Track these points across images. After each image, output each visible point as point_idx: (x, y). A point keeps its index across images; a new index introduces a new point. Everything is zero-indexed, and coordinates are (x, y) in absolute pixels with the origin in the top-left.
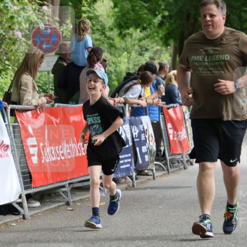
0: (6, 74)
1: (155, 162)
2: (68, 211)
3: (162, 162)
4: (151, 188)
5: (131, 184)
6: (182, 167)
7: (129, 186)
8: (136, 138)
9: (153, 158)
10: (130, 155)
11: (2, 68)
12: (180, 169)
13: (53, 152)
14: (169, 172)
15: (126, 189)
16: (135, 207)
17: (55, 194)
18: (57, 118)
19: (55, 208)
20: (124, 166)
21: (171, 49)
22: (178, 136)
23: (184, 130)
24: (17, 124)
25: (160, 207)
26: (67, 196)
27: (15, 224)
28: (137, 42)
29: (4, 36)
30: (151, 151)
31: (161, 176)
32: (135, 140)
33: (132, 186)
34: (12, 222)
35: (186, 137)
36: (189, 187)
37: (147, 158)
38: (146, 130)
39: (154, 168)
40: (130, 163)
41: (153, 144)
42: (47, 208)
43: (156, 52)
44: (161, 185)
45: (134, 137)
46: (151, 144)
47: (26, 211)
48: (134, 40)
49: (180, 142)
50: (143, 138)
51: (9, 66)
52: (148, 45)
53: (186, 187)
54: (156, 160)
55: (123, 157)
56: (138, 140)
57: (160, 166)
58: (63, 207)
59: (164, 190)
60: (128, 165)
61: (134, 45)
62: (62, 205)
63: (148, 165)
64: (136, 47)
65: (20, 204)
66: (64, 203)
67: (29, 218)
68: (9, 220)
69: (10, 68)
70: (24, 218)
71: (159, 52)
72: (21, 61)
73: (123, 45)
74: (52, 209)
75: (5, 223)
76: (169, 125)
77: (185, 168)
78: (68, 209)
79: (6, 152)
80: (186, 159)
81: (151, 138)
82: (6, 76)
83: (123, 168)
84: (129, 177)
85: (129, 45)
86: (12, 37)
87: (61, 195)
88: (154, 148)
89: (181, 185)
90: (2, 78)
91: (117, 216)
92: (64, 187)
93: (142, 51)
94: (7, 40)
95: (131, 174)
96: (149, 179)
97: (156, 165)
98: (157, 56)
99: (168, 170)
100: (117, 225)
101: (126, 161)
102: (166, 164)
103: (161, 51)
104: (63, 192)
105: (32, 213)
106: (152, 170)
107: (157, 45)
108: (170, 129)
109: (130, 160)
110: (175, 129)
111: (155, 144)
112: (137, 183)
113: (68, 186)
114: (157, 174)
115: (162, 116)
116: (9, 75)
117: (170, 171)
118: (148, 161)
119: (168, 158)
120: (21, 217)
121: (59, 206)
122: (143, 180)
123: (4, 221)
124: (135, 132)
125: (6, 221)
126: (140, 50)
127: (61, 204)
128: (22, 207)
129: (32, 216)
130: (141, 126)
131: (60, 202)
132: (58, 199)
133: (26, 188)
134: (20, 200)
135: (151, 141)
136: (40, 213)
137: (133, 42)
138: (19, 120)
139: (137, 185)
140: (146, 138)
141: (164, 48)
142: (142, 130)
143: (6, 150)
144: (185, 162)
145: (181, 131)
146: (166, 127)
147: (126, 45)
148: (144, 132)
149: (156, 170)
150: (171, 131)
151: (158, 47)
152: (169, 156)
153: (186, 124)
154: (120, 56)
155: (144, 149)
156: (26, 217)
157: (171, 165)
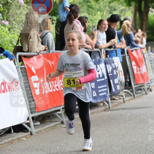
0: (14, 31)
1: (125, 90)
2: (63, 128)
3: (130, 90)
4: (122, 109)
5: (107, 107)
6: (144, 93)
7: (106, 108)
8: (110, 73)
9: (123, 87)
10: (105, 86)
11: (11, 27)
12: (143, 94)
13: (51, 86)
14: (134, 97)
15: (104, 110)
16: (111, 123)
17: (53, 116)
18: (52, 61)
19: (54, 126)
20: (102, 94)
21: (132, 8)
22: (140, 70)
23: (144, 66)
24: (23, 66)
25: (129, 122)
26: (62, 117)
27: (25, 139)
28: (107, 4)
29: (11, 3)
30: (121, 82)
31: (129, 100)
32: (109, 75)
33: (108, 108)
34: (23, 137)
35: (146, 71)
36: (150, 107)
37: (118, 87)
38: (117, 67)
39: (124, 95)
40: (106, 91)
41: (123, 77)
42: (47, 126)
43: (122, 11)
44: (129, 107)
45: (109, 72)
46: (121, 77)
47: (32, 129)
48: (106, 3)
49: (142, 75)
50: (115, 73)
51: (16, 25)
52: (116, 6)
53: (148, 107)
54: (125, 89)
55: (101, 87)
56: (111, 74)
57: (128, 93)
58: (59, 125)
59: (131, 110)
60: (105, 93)
61: (105, 6)
62: (59, 124)
63: (119, 93)
64: (107, 8)
65: (28, 124)
66: (60, 122)
67: (35, 134)
68: (20, 136)
69: (17, 26)
70: (31, 134)
71: (124, 11)
72: (24, 21)
73: (97, 7)
74: (51, 127)
75: (18, 138)
76: (134, 63)
77: (146, 94)
78: (63, 126)
79: (17, 87)
80: (147, 87)
81: (121, 73)
82: (14, 33)
83: (101, 96)
84: (106, 101)
85: (102, 7)
86: (17, 4)
87: (57, 117)
88: (124, 80)
89: (144, 106)
90: (11, 34)
91: (99, 130)
92: (59, 110)
93: (111, 10)
94: (14, 6)
95: (107, 100)
96: (121, 103)
97: (125, 92)
98: (123, 14)
99: (134, 95)
100: (99, 137)
101: (103, 90)
102: (132, 91)
103: (125, 10)
104: (59, 114)
105: (37, 130)
106: (122, 96)
107: (123, 6)
108: (134, 65)
109: (106, 89)
110: (138, 65)
111: (124, 77)
112: (112, 106)
113: (62, 109)
114: (126, 99)
115: (128, 56)
116: (16, 32)
117: (136, 96)
118: (119, 90)
119: (134, 87)
120: (29, 133)
121: (56, 125)
122: (116, 103)
123: (17, 137)
124: (109, 69)
125: (18, 137)
126: (110, 10)
127: (57, 123)
128: (29, 126)
129: (37, 132)
130: (113, 65)
131: (57, 121)
132: (55, 120)
133: (32, 113)
134: (28, 121)
135: (121, 75)
136: (42, 130)
137: (105, 4)
138: (25, 63)
139: (112, 108)
140: (117, 73)
141: (127, 8)
142: (114, 67)
143: (17, 86)
144: (146, 89)
145: (142, 67)
146: (131, 64)
147: (100, 7)
148: (116, 69)
149: (126, 96)
150: (135, 68)
151: (123, 8)
152: (134, 85)
153: (145, 62)
154: (95, 15)
155: (116, 81)
156: (33, 134)
157: (136, 92)
